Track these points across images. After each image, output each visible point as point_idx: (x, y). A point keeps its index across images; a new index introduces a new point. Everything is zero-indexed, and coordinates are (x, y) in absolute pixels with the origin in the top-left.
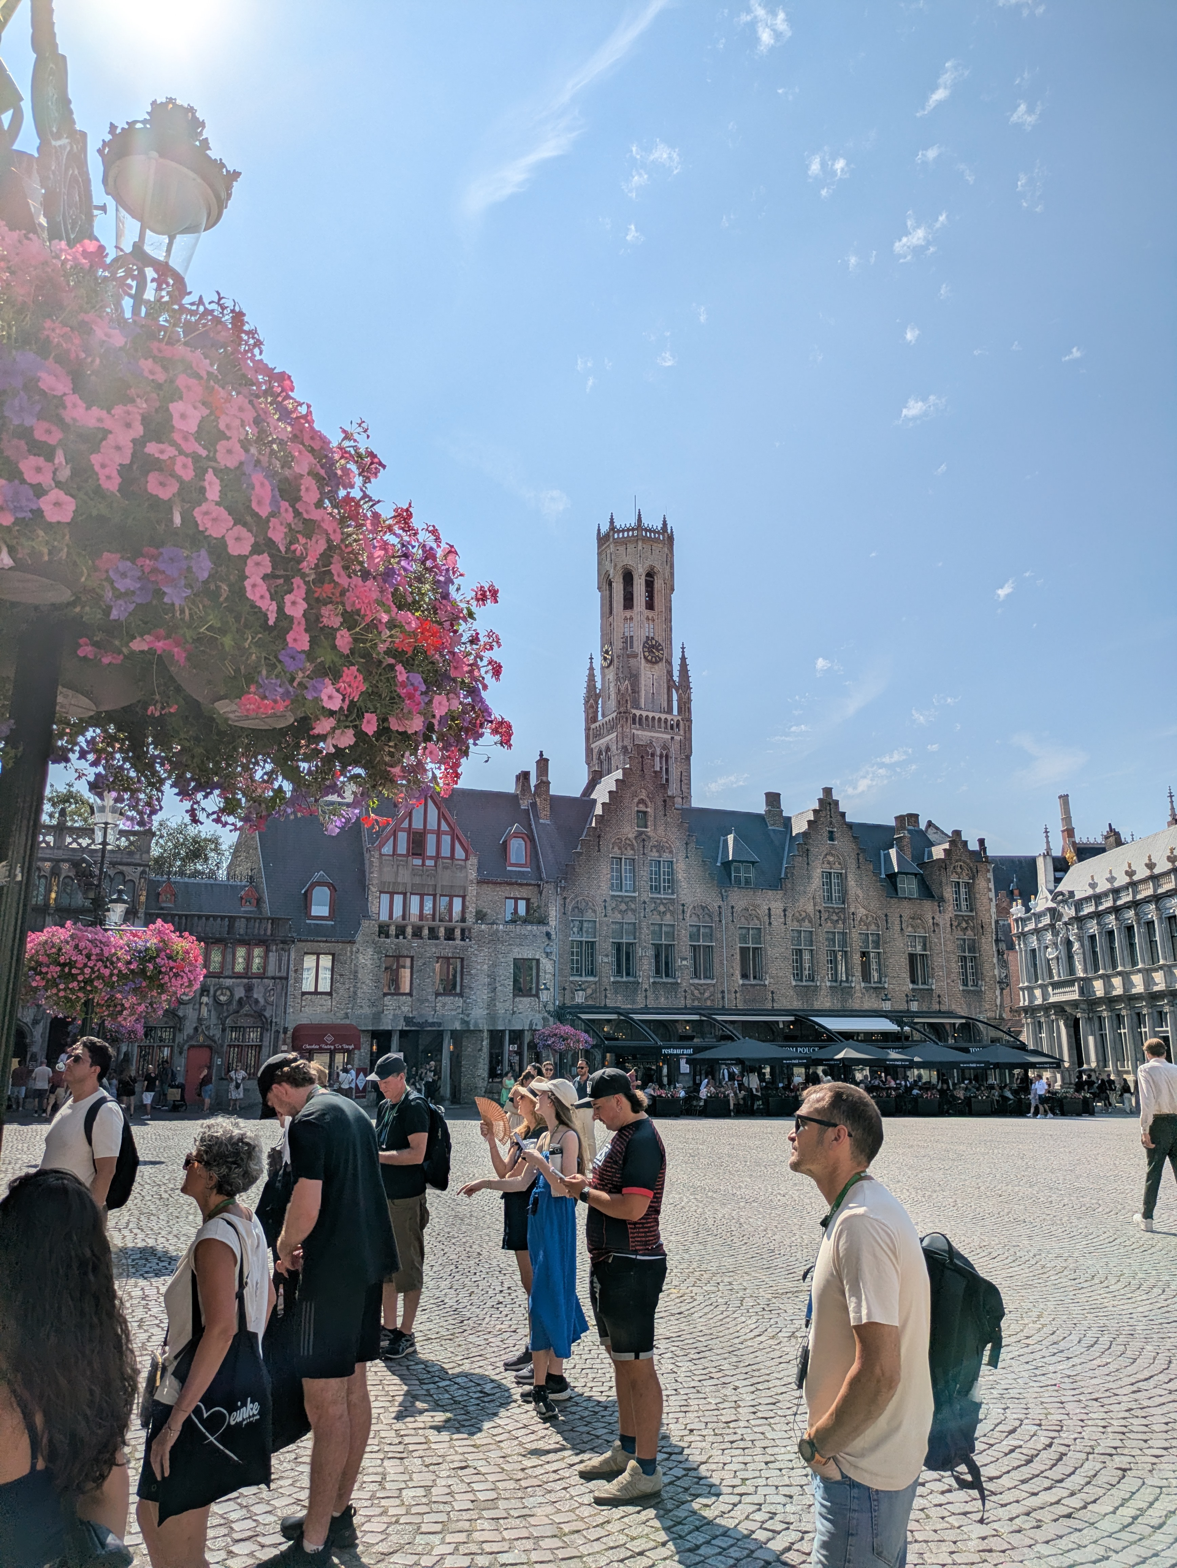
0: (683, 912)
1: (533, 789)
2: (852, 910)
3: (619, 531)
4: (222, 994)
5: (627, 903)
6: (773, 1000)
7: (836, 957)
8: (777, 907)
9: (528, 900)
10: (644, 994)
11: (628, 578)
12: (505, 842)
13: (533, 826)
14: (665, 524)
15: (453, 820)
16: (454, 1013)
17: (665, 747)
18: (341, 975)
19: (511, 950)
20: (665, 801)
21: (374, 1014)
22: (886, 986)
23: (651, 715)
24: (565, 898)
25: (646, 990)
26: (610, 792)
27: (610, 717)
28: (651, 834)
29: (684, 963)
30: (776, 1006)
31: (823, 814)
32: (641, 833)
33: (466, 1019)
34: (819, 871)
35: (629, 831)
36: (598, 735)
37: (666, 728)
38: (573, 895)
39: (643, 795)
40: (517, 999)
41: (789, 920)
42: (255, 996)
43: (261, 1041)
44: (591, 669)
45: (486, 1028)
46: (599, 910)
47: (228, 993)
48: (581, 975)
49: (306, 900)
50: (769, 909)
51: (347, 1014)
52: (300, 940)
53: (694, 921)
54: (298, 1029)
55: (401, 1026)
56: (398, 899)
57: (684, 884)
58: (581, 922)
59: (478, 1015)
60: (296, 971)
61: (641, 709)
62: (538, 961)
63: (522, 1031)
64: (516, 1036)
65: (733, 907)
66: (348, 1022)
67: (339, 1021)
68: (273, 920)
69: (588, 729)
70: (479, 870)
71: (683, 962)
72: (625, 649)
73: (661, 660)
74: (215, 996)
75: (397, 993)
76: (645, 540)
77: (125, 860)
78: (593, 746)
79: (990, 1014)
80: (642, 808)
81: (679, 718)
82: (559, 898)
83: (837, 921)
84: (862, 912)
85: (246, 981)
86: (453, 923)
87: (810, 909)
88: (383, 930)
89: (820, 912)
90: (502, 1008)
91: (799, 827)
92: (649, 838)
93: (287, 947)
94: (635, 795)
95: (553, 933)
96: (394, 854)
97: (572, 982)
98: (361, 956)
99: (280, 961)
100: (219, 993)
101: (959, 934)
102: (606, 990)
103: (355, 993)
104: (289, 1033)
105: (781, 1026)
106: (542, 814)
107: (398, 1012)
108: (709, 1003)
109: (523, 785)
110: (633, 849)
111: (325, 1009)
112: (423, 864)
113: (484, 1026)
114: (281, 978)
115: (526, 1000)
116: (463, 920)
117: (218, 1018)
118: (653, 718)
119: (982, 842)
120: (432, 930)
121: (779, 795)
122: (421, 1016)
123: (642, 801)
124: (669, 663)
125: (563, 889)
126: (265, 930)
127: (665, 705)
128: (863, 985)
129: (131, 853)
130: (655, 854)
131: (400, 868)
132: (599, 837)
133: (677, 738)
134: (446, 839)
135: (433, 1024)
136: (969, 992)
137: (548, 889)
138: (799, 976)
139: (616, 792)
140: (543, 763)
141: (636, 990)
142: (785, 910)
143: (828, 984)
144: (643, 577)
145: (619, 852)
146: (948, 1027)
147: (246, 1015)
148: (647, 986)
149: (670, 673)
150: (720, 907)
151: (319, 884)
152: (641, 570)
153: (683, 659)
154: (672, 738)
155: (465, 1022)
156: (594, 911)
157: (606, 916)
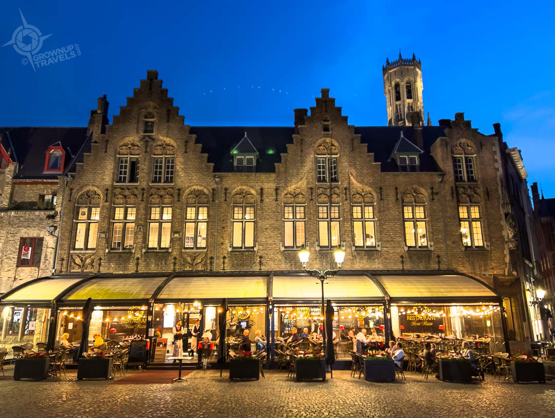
0: (179, 195)
2: (346, 186)
5: (130, 191)
6: (261, 263)
8: (269, 187)
10: (136, 261)
12: (45, 154)
19: (19, 231)
20: (169, 111)
24: (72, 189)
25: (138, 259)
30: (264, 268)
31: (319, 110)
34: (312, 156)
35: (135, 136)
38: (79, 186)
39: (151, 108)
40: (20, 269)
41: (281, 197)
46: (102, 196)
50: (262, 189)
53: (191, 202)
57: (182, 174)
58: (88, 207)
62: (42, 238)
65: (225, 189)
71: (175, 235)
80: (150, 118)
82: (66, 189)
84: (355, 187)
87: (303, 187)
89: (311, 189)
92: (153, 139)
95: (58, 216)
102: (100, 259)
108: (200, 267)
110: (138, 150)
115: (27, 269)
123: (150, 113)
130: (159, 152)
132: (107, 141)
136: (472, 252)
139: (127, 107)
141: (129, 258)
142: (277, 189)
143: (317, 249)
148: (138, 256)
150: (213, 190)
156: (99, 198)
157: (106, 201)
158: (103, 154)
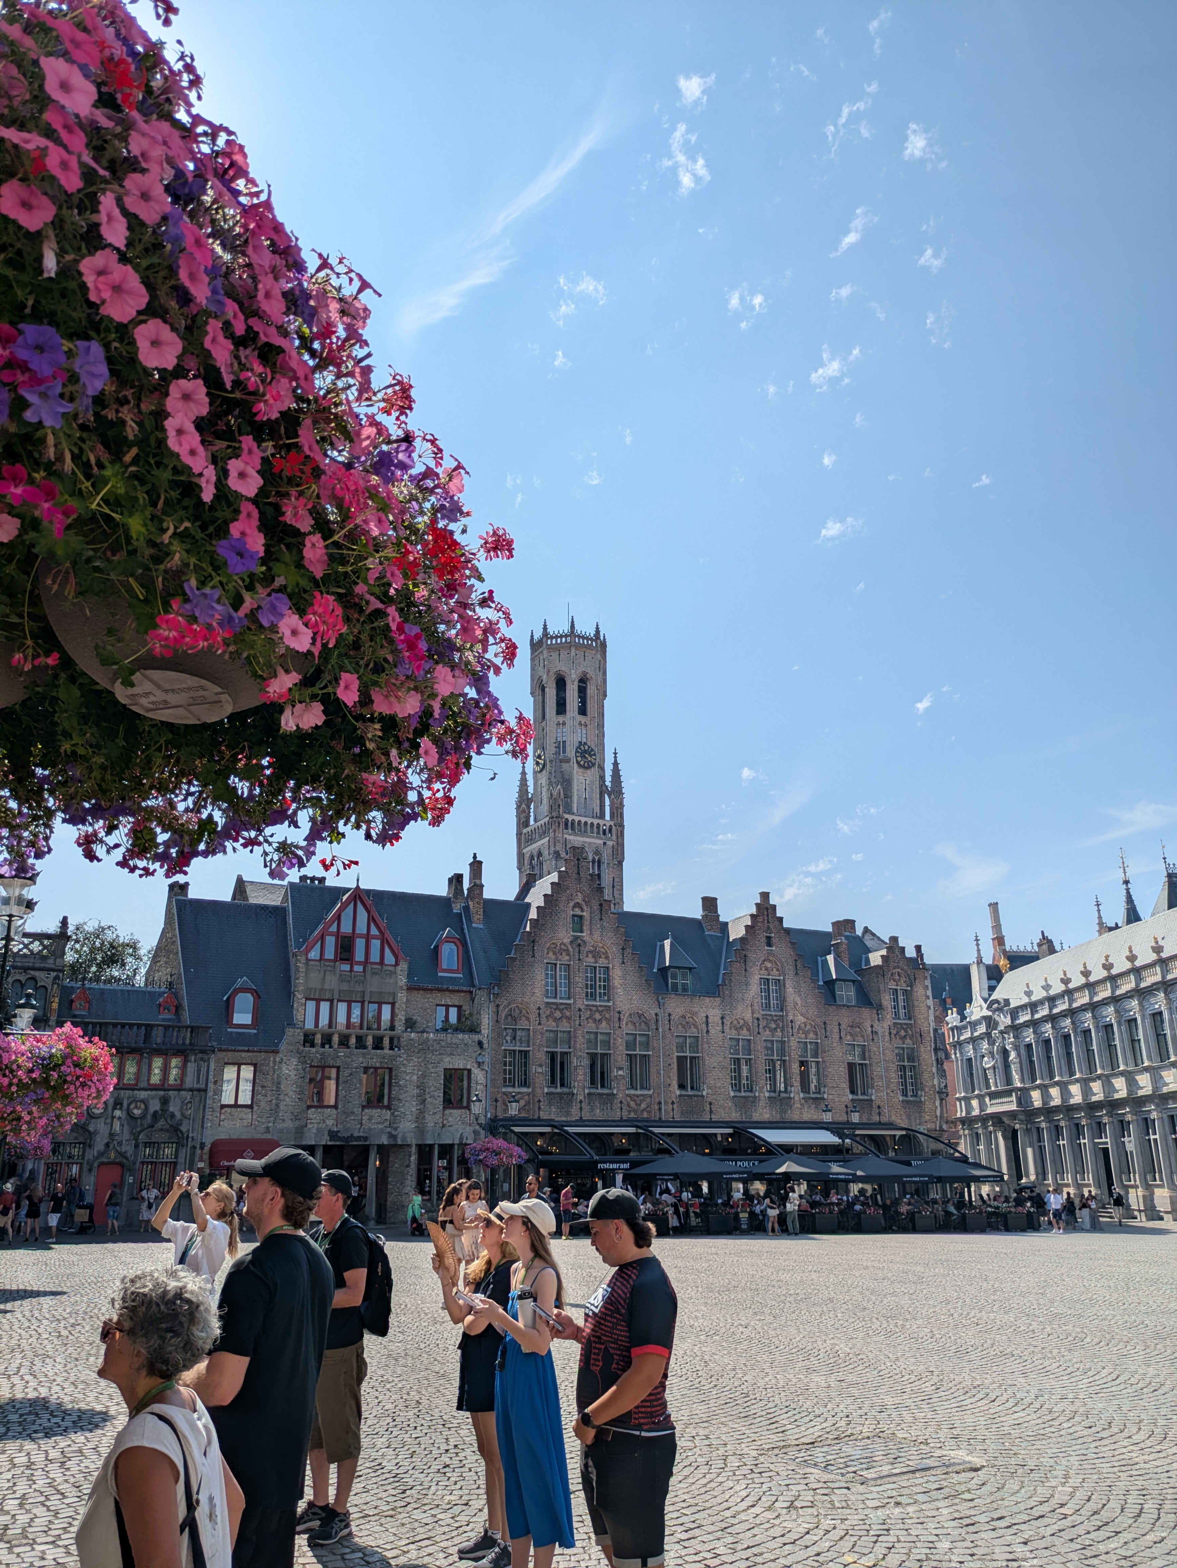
0: (619, 1019)
1: (466, 892)
2: (791, 1017)
3: (552, 638)
4: (136, 1107)
5: (561, 1011)
6: (711, 1112)
7: (774, 1067)
8: (715, 1014)
9: (459, 1008)
10: (579, 1106)
11: (561, 683)
12: (436, 947)
13: (466, 931)
14: (598, 631)
15: (383, 924)
16: (380, 1126)
17: (597, 852)
18: (263, 1087)
19: (442, 1060)
20: (601, 905)
21: (297, 1128)
22: (825, 1096)
23: (583, 820)
24: (498, 1006)
25: (581, 1102)
26: (545, 896)
27: (542, 822)
28: (587, 939)
29: (621, 1072)
30: (715, 1118)
31: (760, 919)
32: (576, 938)
33: (394, 1133)
34: (757, 977)
35: (564, 935)
36: (530, 840)
37: (598, 833)
38: (506, 1002)
39: (579, 899)
40: (447, 1112)
41: (727, 1028)
42: (171, 1109)
43: (176, 1157)
44: (524, 773)
45: (414, 1142)
46: (533, 1017)
47: (143, 1106)
48: (514, 1086)
49: (228, 1008)
50: (707, 1017)
51: (268, 1128)
52: (220, 1050)
53: (630, 1029)
54: (215, 1144)
55: (325, 1140)
56: (325, 1007)
57: (620, 991)
58: (514, 1030)
59: (407, 1129)
60: (215, 1082)
61: (573, 814)
62: (469, 1071)
63: (452, 1146)
64: (446, 1150)
65: (670, 1015)
66: (269, 1136)
67: (259, 1136)
68: (193, 1029)
69: (519, 834)
70: (410, 976)
71: (619, 1072)
72: (557, 753)
73: (594, 765)
74: (128, 1109)
75: (321, 1105)
76: (578, 646)
77: (37, 965)
78: (525, 851)
79: (930, 1126)
80: (578, 912)
81: (612, 823)
82: (492, 1005)
83: (775, 1029)
84: (800, 1020)
85: (162, 1093)
86: (382, 1032)
87: (748, 1016)
88: (308, 1039)
89: (758, 1019)
90: (431, 1121)
91: (736, 932)
92: (585, 942)
93: (206, 1057)
94: (570, 898)
95: (485, 1042)
96: (321, 959)
97: (504, 1093)
98: (284, 1067)
99: (199, 1071)
100: (133, 1106)
101: (898, 1043)
102: (539, 1101)
103: (277, 1105)
104: (207, 1149)
105: (719, 1139)
106: (475, 918)
107: (322, 1126)
108: (645, 1115)
109: (456, 888)
110: (568, 955)
111: (245, 1123)
112: (351, 970)
113: (412, 1140)
114: (199, 1090)
115: (456, 1113)
116: (392, 1028)
117: (131, 1133)
118: (586, 823)
119: (918, 948)
120: (360, 1039)
121: (715, 899)
122: (347, 1129)
123: (577, 905)
124: (602, 768)
125: (497, 995)
126: (184, 1039)
127: (597, 809)
128: (802, 1095)
129: (44, 958)
130: (590, 960)
131: (328, 973)
132: (533, 942)
133: (610, 843)
134: (376, 944)
135: (359, 1138)
136: (908, 1102)
137: (481, 997)
138: (737, 1087)
139: (552, 896)
140: (476, 866)
141: (571, 1101)
142: (722, 1018)
143: (767, 1094)
144: (576, 683)
145: (553, 957)
146: (888, 1139)
147: (161, 1130)
148: (582, 1098)
149: (602, 778)
150: (656, 1015)
151: (242, 990)
152: (573, 676)
153: (616, 764)
154: (605, 843)
155: (391, 1136)
156: (528, 1019)
157: (540, 1024)
158: (530, 959)
